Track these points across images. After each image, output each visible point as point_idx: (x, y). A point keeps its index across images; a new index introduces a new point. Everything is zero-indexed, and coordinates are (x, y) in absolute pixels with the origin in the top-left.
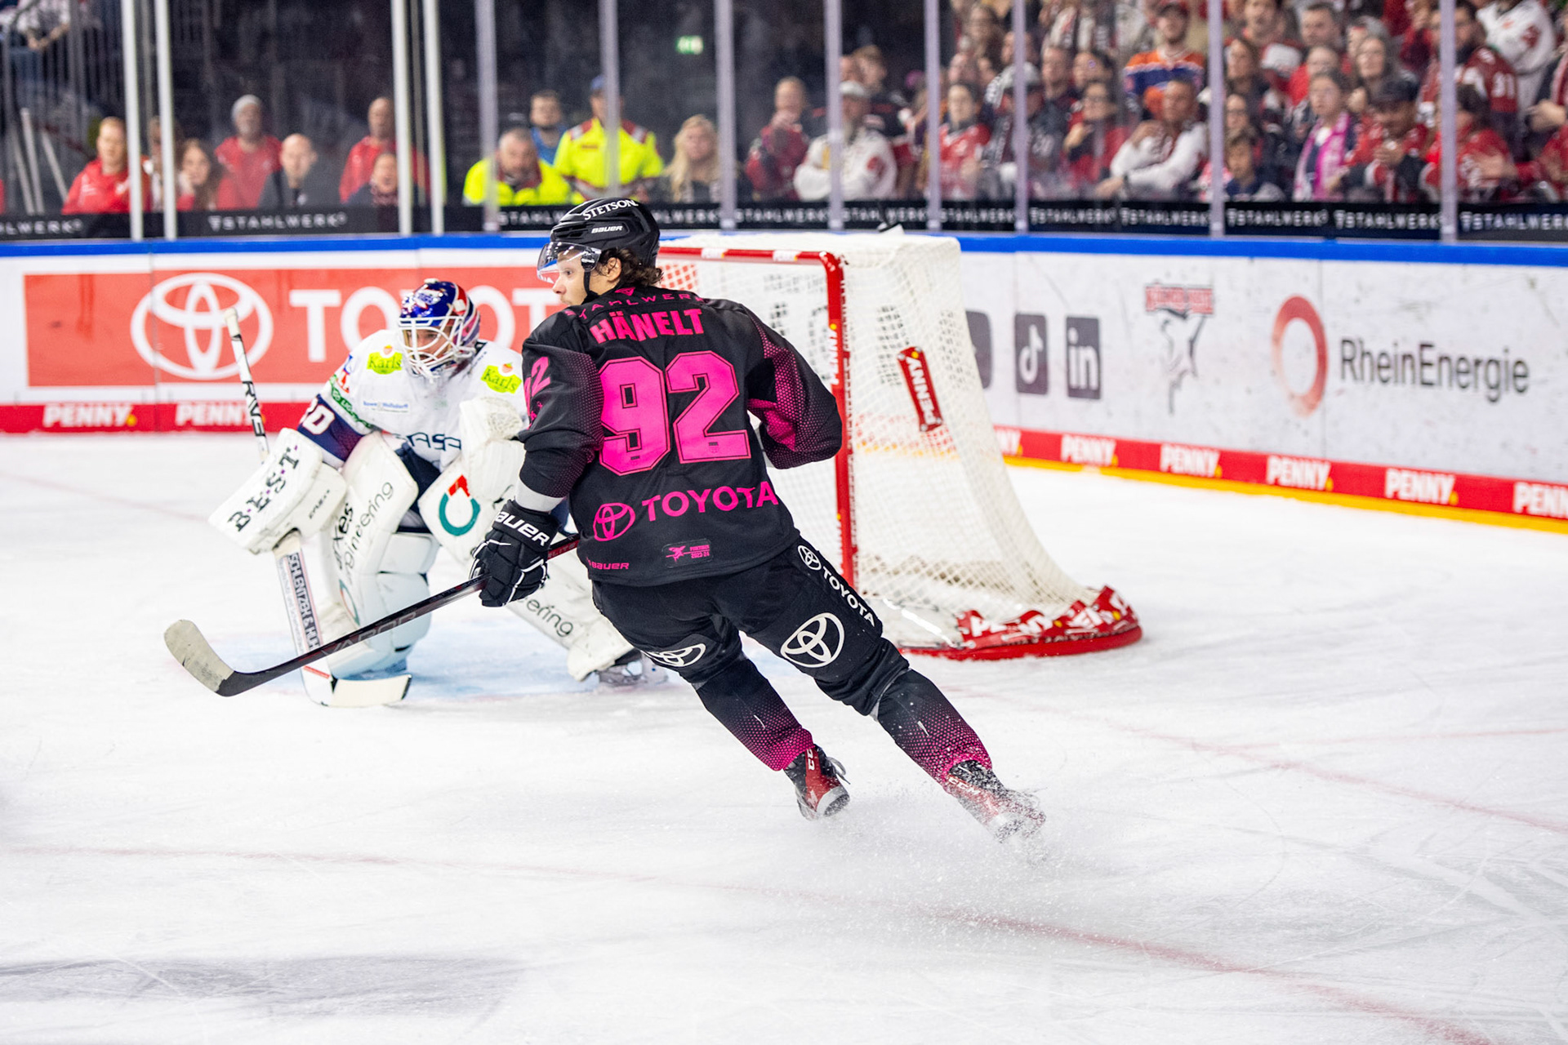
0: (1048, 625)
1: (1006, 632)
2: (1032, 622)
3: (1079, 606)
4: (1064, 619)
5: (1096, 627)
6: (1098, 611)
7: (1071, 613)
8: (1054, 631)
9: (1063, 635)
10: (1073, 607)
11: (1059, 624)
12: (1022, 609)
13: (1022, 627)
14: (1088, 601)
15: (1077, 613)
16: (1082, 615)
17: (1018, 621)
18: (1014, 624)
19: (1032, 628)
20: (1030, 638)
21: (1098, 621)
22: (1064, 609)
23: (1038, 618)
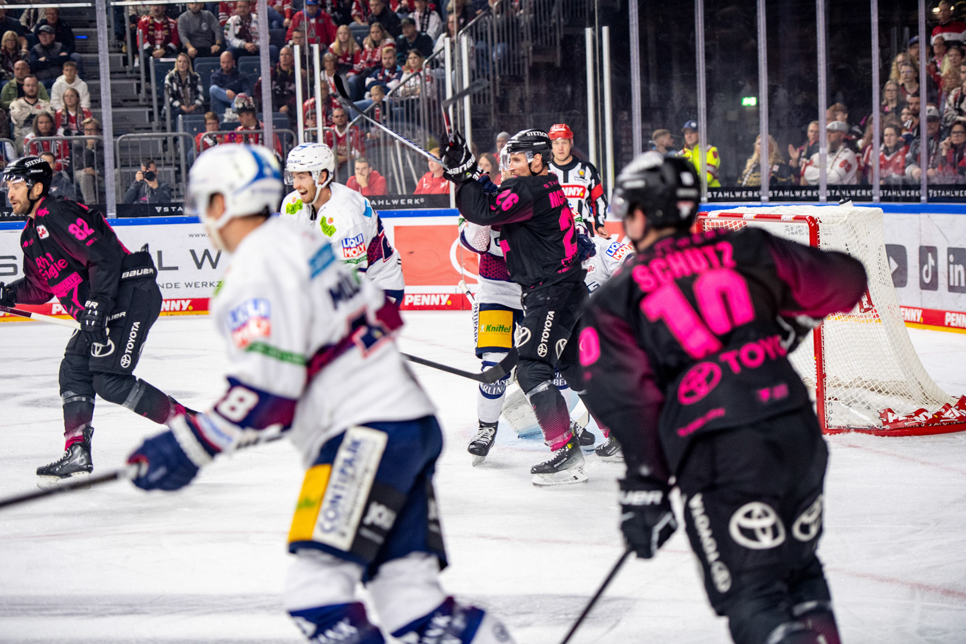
0: (930, 417)
1: (907, 421)
2: (921, 415)
3: (947, 407)
4: (939, 414)
5: (957, 418)
6: (958, 410)
7: (943, 410)
8: (933, 420)
9: (939, 422)
10: (944, 407)
11: (936, 416)
12: (916, 408)
13: (916, 418)
14: (953, 404)
15: (947, 410)
16: (949, 411)
17: (913, 415)
18: (911, 416)
19: (921, 418)
20: (920, 424)
21: (958, 415)
22: (939, 408)
23: (925, 413)
